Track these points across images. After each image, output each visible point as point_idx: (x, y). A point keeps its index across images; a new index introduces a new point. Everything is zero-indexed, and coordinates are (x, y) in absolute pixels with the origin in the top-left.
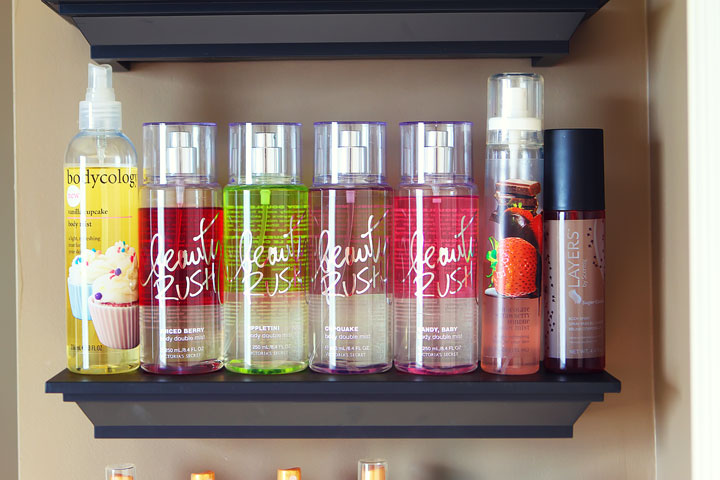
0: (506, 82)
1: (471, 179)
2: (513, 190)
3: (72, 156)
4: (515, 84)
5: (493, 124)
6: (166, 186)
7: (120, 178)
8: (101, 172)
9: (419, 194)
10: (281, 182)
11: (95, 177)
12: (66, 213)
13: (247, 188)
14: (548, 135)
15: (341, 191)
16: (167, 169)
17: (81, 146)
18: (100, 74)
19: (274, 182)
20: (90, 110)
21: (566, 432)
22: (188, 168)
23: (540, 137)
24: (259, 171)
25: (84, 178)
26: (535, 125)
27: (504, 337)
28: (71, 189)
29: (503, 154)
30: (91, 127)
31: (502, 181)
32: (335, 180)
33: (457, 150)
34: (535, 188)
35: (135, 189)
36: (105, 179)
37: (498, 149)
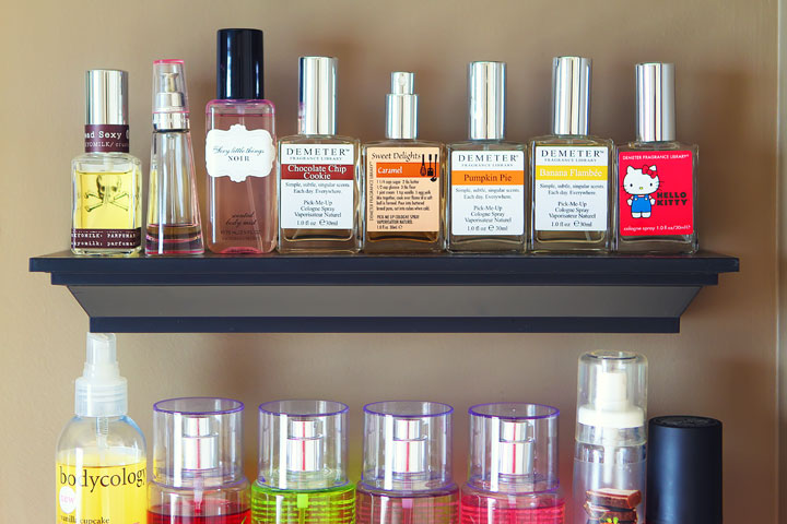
0: (601, 368)
1: (556, 482)
2: (609, 503)
4: (612, 369)
5: (584, 416)
6: (182, 489)
7: (125, 479)
8: (102, 473)
10: (322, 485)
11: (94, 480)
12: (59, 519)
13: (281, 492)
14: (654, 425)
16: (184, 463)
17: (76, 432)
18: (101, 346)
19: (313, 486)
20: (89, 394)
22: (207, 463)
23: (643, 435)
24: (296, 467)
25: (81, 481)
26: (636, 420)
28: (64, 491)
29: (596, 454)
30: (89, 414)
31: (595, 489)
32: (388, 485)
33: (538, 448)
34: (635, 499)
35: (144, 487)
36: (106, 481)
37: (591, 447)
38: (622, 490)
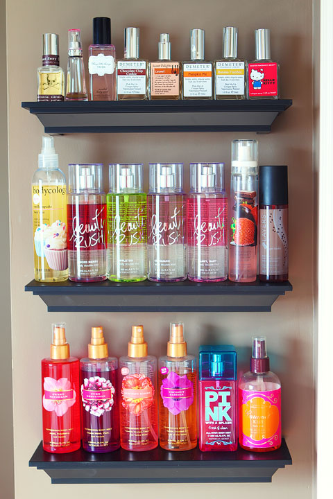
0: (240, 144)
1: (224, 190)
2: (244, 196)
3: (35, 180)
4: (245, 145)
5: (234, 164)
6: (80, 194)
7: (58, 190)
8: (49, 188)
9: (199, 197)
10: (134, 192)
11: (46, 190)
12: (33, 207)
13: (118, 195)
14: (261, 169)
15: (162, 196)
16: (80, 185)
17: (39, 175)
18: (48, 141)
19: (130, 192)
20: (44, 159)
21: (268, 309)
22: (90, 185)
23: (256, 169)
24: (123, 186)
25: (41, 191)
26: (254, 164)
27: (239, 265)
28: (35, 196)
29: (239, 178)
30: (44, 166)
31: (238, 191)
32: (159, 191)
33: (217, 177)
34: (254, 194)
35: (65, 195)
36: (50, 191)
37: (236, 175)
38: (250, 190)
